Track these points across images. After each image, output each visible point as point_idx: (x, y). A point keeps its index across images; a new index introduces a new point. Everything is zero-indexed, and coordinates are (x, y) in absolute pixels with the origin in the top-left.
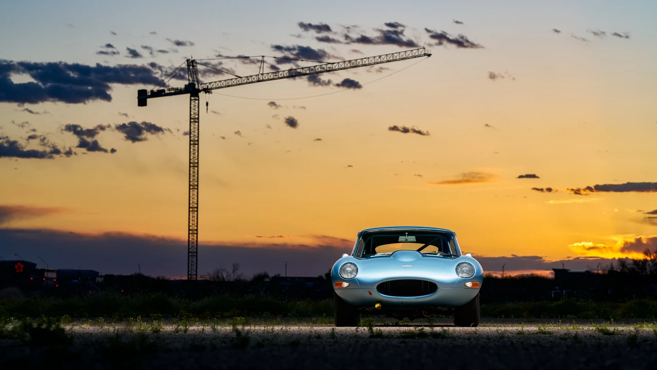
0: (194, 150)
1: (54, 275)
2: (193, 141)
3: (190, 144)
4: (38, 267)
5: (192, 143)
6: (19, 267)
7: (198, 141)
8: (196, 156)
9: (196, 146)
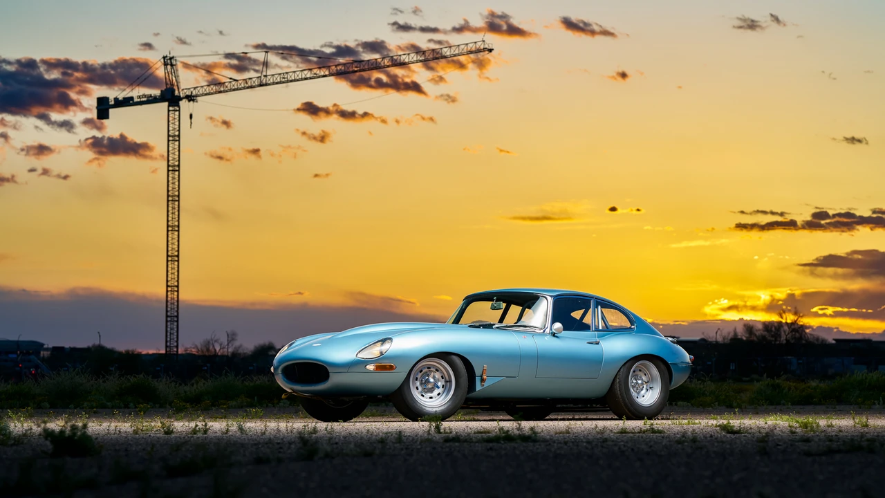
0: (174, 178)
2: (172, 166)
3: (168, 171)
5: (170, 168)
7: (179, 166)
8: (177, 186)
9: (177, 173)
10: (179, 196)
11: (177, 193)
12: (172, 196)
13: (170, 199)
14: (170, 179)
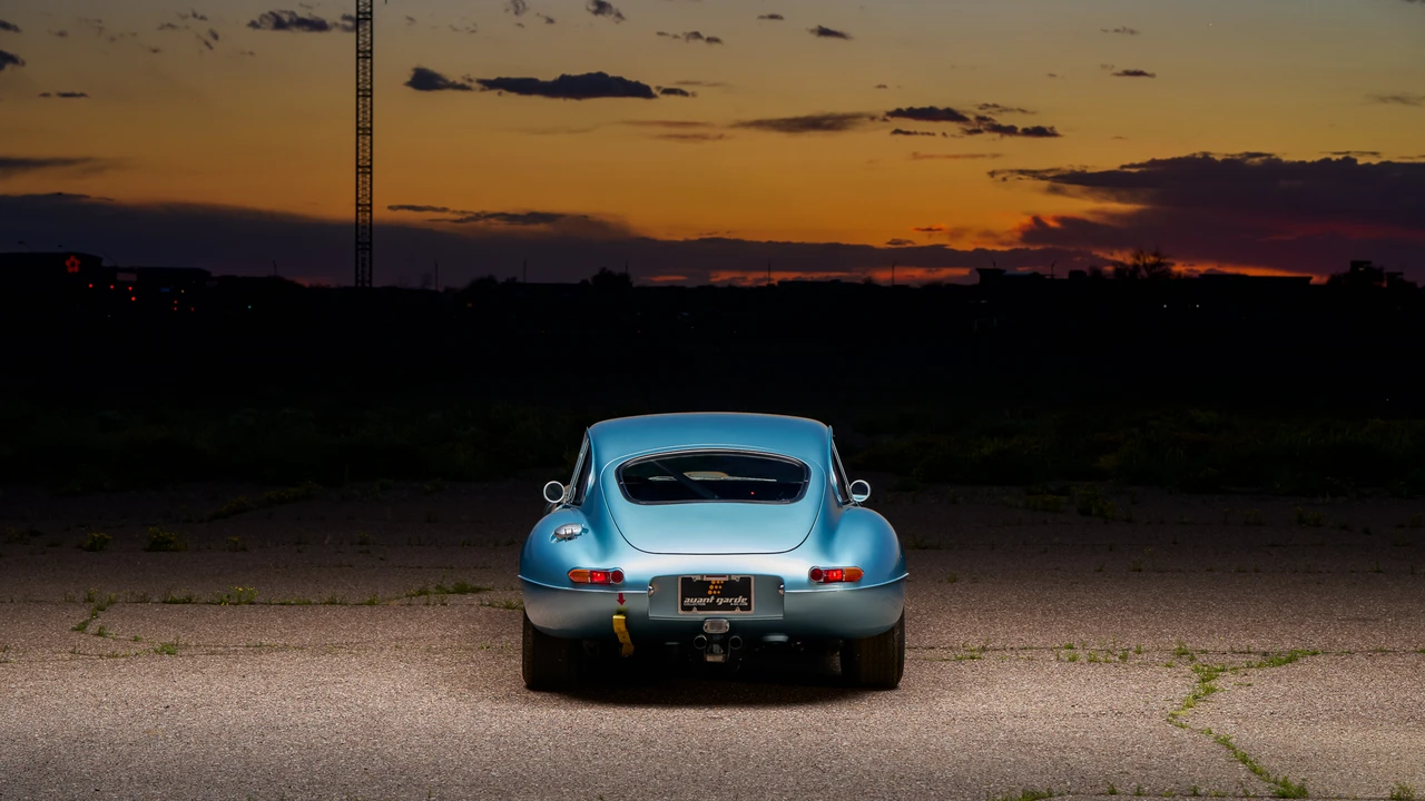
0: (364, 67)
1: (133, 277)
2: (363, 52)
3: (358, 58)
4: (105, 263)
5: (361, 55)
6: (73, 265)
7: (371, 51)
8: (368, 78)
9: (369, 61)
10: (371, 90)
11: (368, 87)
12: (363, 91)
13: (361, 93)
14: (360, 68)
